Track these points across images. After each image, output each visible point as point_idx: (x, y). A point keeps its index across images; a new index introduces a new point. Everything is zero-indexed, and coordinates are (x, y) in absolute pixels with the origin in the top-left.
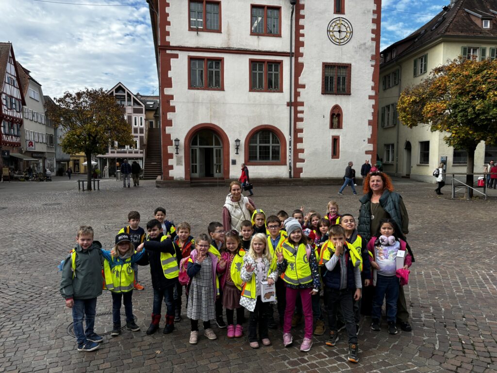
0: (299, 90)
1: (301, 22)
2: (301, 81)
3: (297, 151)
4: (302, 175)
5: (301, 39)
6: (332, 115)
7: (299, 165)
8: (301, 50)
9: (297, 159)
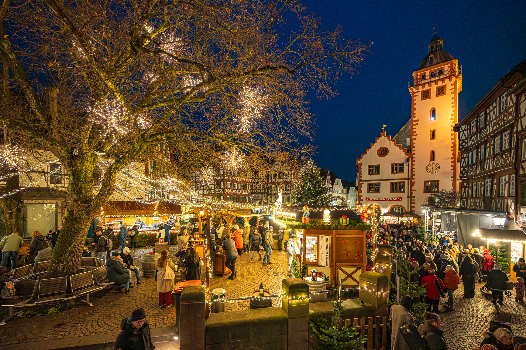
0: (412, 192)
1: (414, 167)
2: (413, 189)
8: (413, 177)
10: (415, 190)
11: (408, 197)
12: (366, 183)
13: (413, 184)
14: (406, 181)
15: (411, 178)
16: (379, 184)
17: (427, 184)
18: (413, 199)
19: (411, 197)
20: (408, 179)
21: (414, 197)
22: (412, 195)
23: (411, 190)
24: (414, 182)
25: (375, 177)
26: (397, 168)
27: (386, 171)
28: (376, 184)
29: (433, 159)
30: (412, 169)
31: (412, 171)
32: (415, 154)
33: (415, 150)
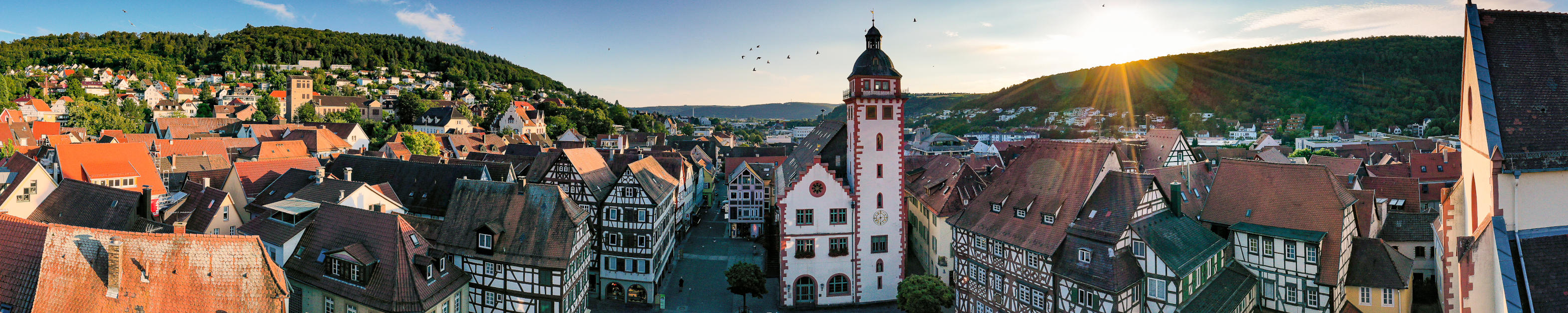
0: (857, 253)
1: (858, 215)
2: (859, 248)
3: (857, 287)
4: (861, 301)
5: (858, 224)
6: (877, 265)
7: (858, 295)
8: (859, 230)
9: (857, 292)
10: (860, 250)
11: (852, 261)
12: (793, 240)
13: (857, 240)
14: (850, 237)
15: (855, 232)
16: (812, 241)
17: (876, 241)
18: (858, 262)
19: (856, 260)
20: (852, 233)
21: (860, 260)
22: (858, 258)
23: (857, 250)
24: (859, 238)
25: (806, 229)
26: (837, 216)
27: (822, 221)
28: (807, 241)
29: (880, 205)
30: (857, 218)
31: (857, 222)
32: (859, 196)
33: (859, 191)
